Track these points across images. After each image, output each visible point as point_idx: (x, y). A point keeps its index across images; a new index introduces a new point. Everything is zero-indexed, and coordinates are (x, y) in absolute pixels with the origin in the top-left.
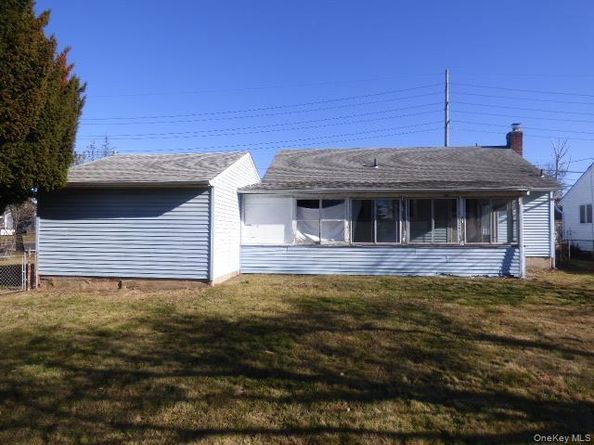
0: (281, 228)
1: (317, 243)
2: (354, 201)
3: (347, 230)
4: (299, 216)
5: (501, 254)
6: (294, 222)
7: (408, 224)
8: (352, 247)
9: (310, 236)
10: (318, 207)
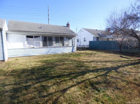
0: (22, 43)
1: (33, 47)
2: (43, 37)
3: (41, 44)
4: (27, 40)
5: (71, 48)
6: (26, 42)
7: (55, 42)
8: (42, 48)
9: (30, 46)
10: (33, 38)
